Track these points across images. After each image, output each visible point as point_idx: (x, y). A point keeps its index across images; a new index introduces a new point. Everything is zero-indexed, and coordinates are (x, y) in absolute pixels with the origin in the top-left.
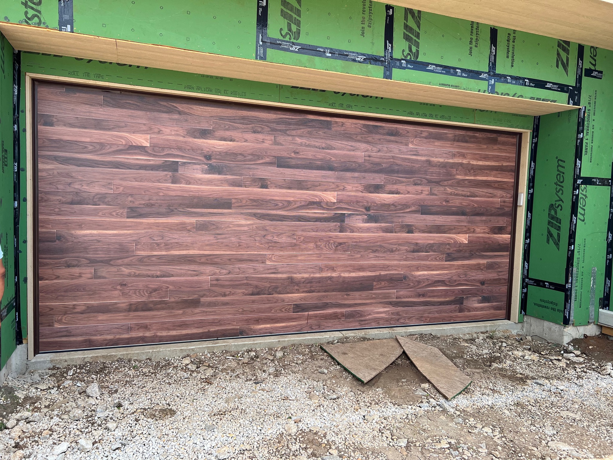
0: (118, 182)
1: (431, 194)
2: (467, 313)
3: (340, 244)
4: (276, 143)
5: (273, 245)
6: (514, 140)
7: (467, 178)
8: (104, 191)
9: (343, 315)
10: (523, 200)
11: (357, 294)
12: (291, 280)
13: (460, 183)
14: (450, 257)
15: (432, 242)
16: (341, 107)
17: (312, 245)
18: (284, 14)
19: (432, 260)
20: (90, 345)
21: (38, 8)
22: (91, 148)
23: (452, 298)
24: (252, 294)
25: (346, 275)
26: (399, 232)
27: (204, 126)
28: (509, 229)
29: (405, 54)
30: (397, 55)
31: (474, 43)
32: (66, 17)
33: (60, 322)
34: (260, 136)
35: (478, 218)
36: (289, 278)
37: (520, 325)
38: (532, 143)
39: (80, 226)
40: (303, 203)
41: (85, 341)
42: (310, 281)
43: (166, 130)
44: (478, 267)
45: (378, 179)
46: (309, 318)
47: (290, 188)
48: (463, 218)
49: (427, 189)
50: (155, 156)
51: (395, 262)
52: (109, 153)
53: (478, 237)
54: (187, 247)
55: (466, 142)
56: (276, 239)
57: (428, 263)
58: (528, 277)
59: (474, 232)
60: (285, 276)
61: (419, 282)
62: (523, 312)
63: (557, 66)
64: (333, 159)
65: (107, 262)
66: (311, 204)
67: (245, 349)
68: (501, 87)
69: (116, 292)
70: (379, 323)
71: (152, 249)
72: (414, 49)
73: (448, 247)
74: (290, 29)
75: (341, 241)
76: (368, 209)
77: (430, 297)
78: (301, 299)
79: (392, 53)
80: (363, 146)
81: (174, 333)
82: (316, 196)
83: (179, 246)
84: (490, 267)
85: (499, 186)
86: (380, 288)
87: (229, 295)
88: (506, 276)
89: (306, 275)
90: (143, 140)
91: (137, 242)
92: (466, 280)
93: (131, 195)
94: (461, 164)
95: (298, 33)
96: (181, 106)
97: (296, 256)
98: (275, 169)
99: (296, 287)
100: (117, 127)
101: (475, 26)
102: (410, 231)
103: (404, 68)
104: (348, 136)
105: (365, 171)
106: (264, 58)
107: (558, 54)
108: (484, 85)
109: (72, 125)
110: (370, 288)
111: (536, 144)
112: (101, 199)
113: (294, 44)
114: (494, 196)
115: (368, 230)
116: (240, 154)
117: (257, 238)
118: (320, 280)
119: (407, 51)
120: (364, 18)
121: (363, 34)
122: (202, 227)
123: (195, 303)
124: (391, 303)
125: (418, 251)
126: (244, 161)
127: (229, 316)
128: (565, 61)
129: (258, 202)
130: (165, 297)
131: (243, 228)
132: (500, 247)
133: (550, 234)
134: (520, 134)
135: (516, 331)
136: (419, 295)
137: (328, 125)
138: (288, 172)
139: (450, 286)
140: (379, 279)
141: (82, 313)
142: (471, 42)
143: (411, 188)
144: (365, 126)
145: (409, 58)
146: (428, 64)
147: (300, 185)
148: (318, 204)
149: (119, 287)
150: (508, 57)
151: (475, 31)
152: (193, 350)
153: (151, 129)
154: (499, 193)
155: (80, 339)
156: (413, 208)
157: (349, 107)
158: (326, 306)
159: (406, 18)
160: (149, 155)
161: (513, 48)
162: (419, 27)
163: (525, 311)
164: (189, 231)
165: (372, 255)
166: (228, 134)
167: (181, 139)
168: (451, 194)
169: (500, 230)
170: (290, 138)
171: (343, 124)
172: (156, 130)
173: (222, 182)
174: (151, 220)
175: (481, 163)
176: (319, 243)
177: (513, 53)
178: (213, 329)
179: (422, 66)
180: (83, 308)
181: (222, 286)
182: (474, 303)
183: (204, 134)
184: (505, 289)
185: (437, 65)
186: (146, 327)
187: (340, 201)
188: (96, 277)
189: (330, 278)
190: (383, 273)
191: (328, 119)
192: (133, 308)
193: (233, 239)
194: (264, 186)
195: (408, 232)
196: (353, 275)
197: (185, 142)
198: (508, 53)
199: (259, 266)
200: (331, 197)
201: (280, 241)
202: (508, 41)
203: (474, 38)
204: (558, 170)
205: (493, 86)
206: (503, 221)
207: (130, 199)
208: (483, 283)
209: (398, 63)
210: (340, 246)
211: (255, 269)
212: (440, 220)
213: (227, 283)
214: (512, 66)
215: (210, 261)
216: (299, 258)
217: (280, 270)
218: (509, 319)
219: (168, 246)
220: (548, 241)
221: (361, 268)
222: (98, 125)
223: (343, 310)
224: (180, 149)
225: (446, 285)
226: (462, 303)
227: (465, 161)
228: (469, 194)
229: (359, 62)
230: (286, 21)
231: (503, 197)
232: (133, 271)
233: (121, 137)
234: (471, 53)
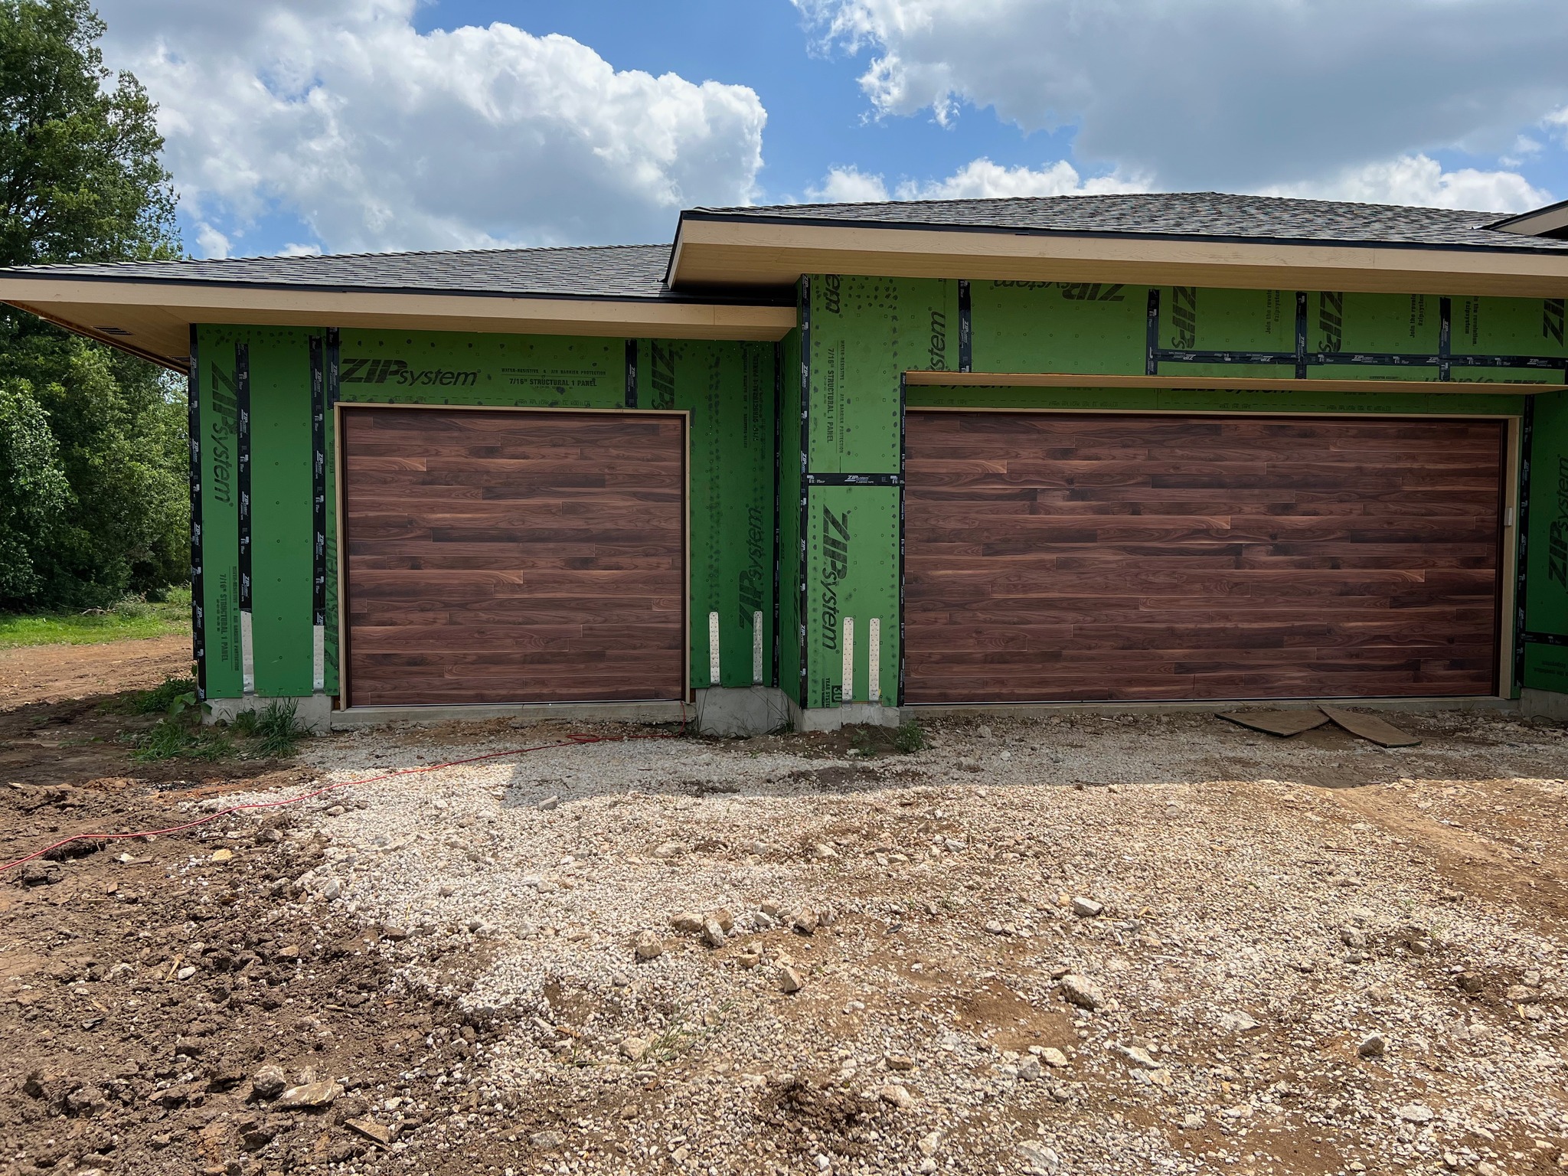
0: (973, 515)
1: (1366, 513)
2: (1426, 684)
3: (1236, 584)
4: (1150, 458)
5: (1148, 587)
6: (1496, 430)
7: (1420, 489)
8: (959, 526)
9: (1242, 680)
10: (1512, 517)
11: (1261, 652)
12: (1172, 632)
13: (1410, 497)
14: (1397, 602)
15: (1368, 581)
16: (1236, 407)
17: (1198, 586)
18: (1176, 322)
19: (1369, 606)
20: (944, 698)
21: (942, 353)
22: (947, 479)
23: (1402, 661)
24: (1123, 648)
25: (1246, 625)
26: (1319, 567)
27: (1066, 444)
28: (1493, 560)
29: (1323, 346)
30: (1312, 349)
31: (1417, 321)
32: (965, 358)
33: (916, 671)
34: (1130, 451)
35: (1440, 546)
36: (1168, 629)
37: (1515, 703)
38: (1524, 434)
39: (937, 566)
40: (1185, 532)
41: (941, 695)
42: (1197, 633)
43: (1023, 453)
44: (1443, 617)
45: (1287, 496)
46: (1195, 681)
47: (1168, 513)
48: (1415, 545)
49: (1358, 507)
50: (1011, 484)
51: (1315, 609)
52: (965, 484)
53: (1442, 573)
54: (1046, 589)
55: (1417, 438)
56: (1151, 578)
57: (1362, 610)
58: (1523, 630)
59: (1434, 566)
60: (1163, 626)
61: (1350, 637)
62: (1518, 684)
63: (1545, 335)
64: (1224, 473)
65: (962, 606)
66: (1195, 533)
67: (1119, 713)
68: (1458, 372)
69: (971, 640)
70: (1291, 691)
71: (1009, 592)
72: (1334, 339)
73: (1393, 587)
74: (1183, 337)
75: (1237, 580)
76: (1274, 537)
77: (1367, 658)
78: (1185, 656)
79: (1305, 348)
80: (1265, 453)
81: (1033, 691)
82: (1203, 522)
83: (1038, 587)
84: (1461, 616)
85: (1474, 498)
86: (1292, 645)
87: (1094, 648)
88: (1491, 631)
89: (1191, 626)
90: (1000, 467)
91: (993, 583)
92: (1425, 636)
93: (987, 530)
94: (1411, 470)
95: (1193, 339)
96: (1039, 424)
97: (1178, 600)
98: (1149, 490)
99: (1178, 641)
100: (974, 453)
101: (1418, 300)
102: (1336, 566)
103: (1321, 363)
104: (1244, 443)
105: (1269, 487)
106: (1155, 373)
107: (1546, 319)
108: (1434, 371)
109: (929, 456)
110: (1279, 644)
111: (1530, 434)
112: (956, 535)
113: (1188, 352)
114: (1465, 513)
115: (1275, 565)
116: (1108, 475)
117: (1128, 578)
118: (1209, 633)
119: (1325, 343)
120: (1269, 311)
121: (1268, 330)
122: (1063, 565)
123: (1056, 657)
124: (1309, 666)
125: (1347, 594)
126: (1112, 482)
127: (1096, 675)
128: (1557, 326)
129: (1128, 533)
130: (1024, 648)
131: (1111, 566)
132: (1479, 588)
133: (1553, 565)
134: (1506, 421)
135: (1507, 711)
136: (1351, 656)
137: (1217, 430)
138: (1165, 492)
139: (1398, 644)
140: (1292, 632)
141: (937, 663)
142: (1413, 320)
143: (1335, 507)
144: (1266, 427)
145: (1328, 350)
146: (1352, 355)
147: (1182, 508)
148: (1206, 533)
149: (974, 635)
150: (1467, 332)
151: (1417, 306)
152: (1058, 710)
153: (1008, 453)
154: (1473, 508)
155: (935, 691)
156: (1339, 534)
157: (1246, 407)
158: (1217, 667)
159: (1323, 304)
160: (1006, 483)
161: (1475, 319)
162: (1340, 312)
163: (1522, 682)
164: (1048, 569)
165: (1281, 599)
166: (1094, 451)
167: (1040, 461)
168: (1395, 513)
169: (1478, 562)
170: (1168, 450)
171: (1236, 428)
172: (1014, 454)
173: (1086, 510)
174: (1008, 558)
175: (1441, 466)
176: (1207, 584)
177: (1475, 326)
178: (1077, 689)
179: (1346, 359)
180: (939, 657)
181: (1087, 637)
182: (1438, 669)
183: (1066, 454)
184: (1488, 649)
185: (1366, 355)
186: (1002, 682)
187: (1234, 528)
188: (952, 622)
189: (1224, 630)
190: (1297, 624)
191: (1217, 422)
192: (989, 659)
193: (1099, 579)
194: (1136, 512)
195: (1333, 568)
196: (1255, 626)
197: (1045, 465)
198: (1467, 327)
199: (1132, 613)
200: (1223, 522)
201: (1157, 580)
202: (1467, 311)
203: (1417, 313)
204: (1561, 474)
205: (1447, 372)
206: (1480, 550)
207: (986, 534)
208: (1451, 640)
209: (1314, 359)
210: (1236, 587)
211: (1125, 617)
212: (1380, 550)
213: (1093, 633)
214: (1475, 342)
215: (1073, 605)
216: (1182, 603)
217: (1157, 618)
218: (1497, 695)
219: (1026, 588)
220: (1551, 577)
221: (1266, 617)
222: (956, 453)
223: (1242, 673)
224: (1039, 473)
225: (1394, 643)
226: (1418, 669)
227: (1416, 466)
228: (1423, 511)
229: (1265, 363)
230: (1179, 329)
231: (1480, 514)
232: (988, 616)
233: (977, 465)
234: (1413, 334)
